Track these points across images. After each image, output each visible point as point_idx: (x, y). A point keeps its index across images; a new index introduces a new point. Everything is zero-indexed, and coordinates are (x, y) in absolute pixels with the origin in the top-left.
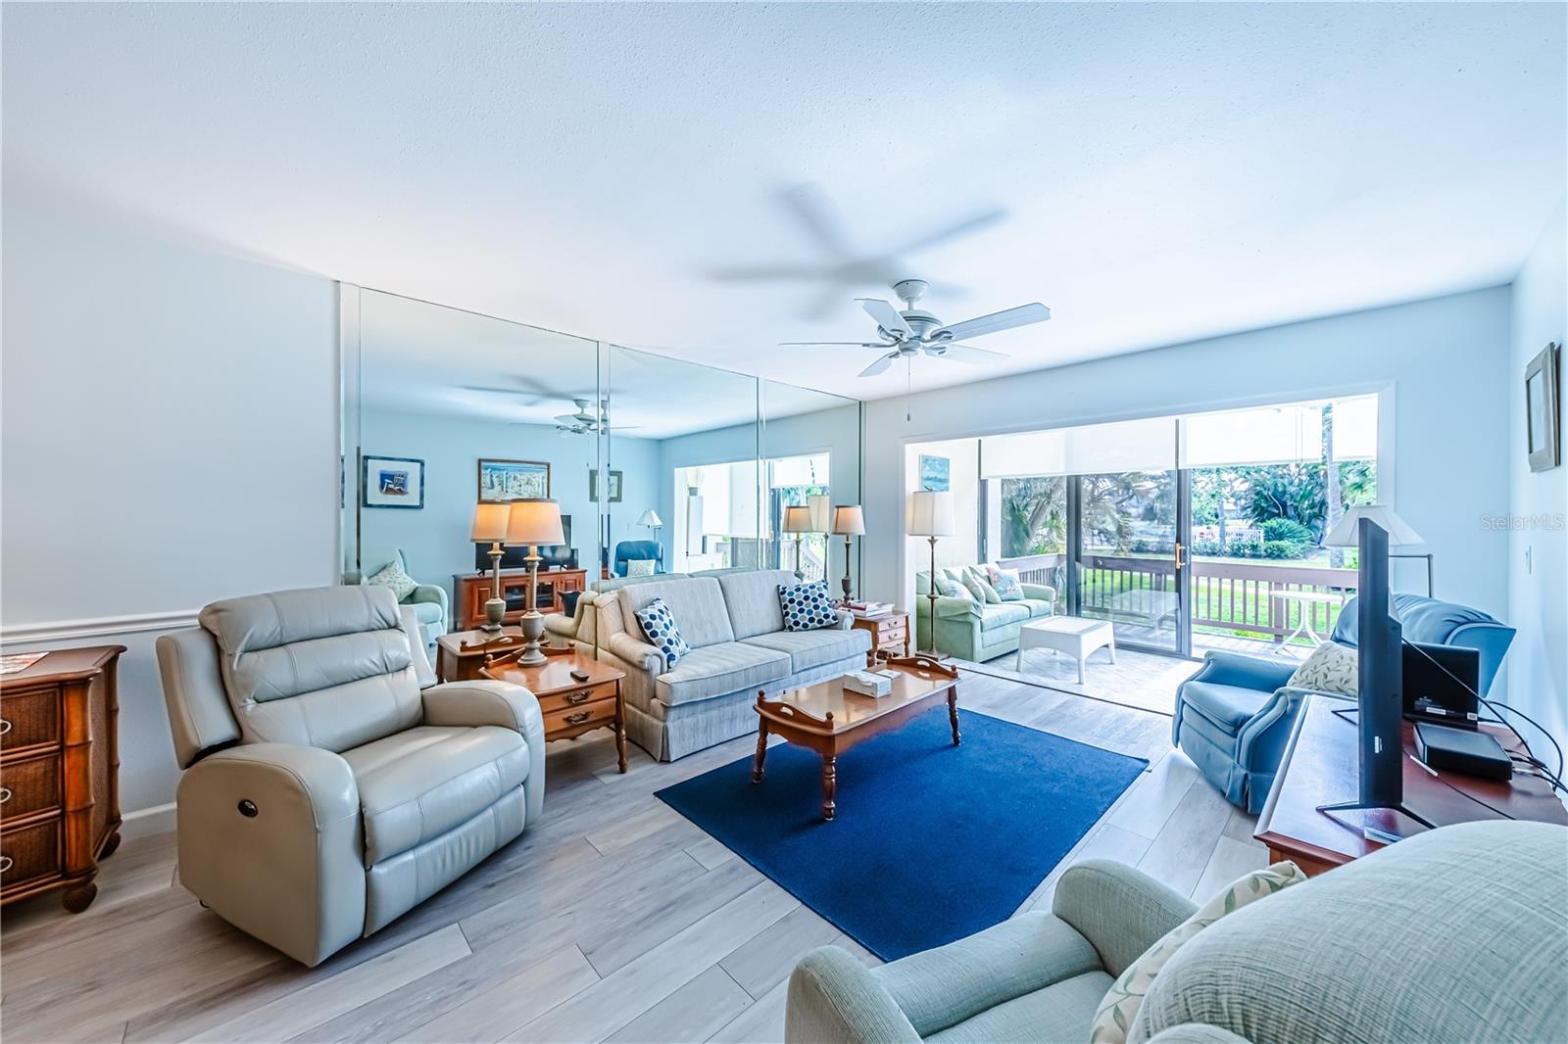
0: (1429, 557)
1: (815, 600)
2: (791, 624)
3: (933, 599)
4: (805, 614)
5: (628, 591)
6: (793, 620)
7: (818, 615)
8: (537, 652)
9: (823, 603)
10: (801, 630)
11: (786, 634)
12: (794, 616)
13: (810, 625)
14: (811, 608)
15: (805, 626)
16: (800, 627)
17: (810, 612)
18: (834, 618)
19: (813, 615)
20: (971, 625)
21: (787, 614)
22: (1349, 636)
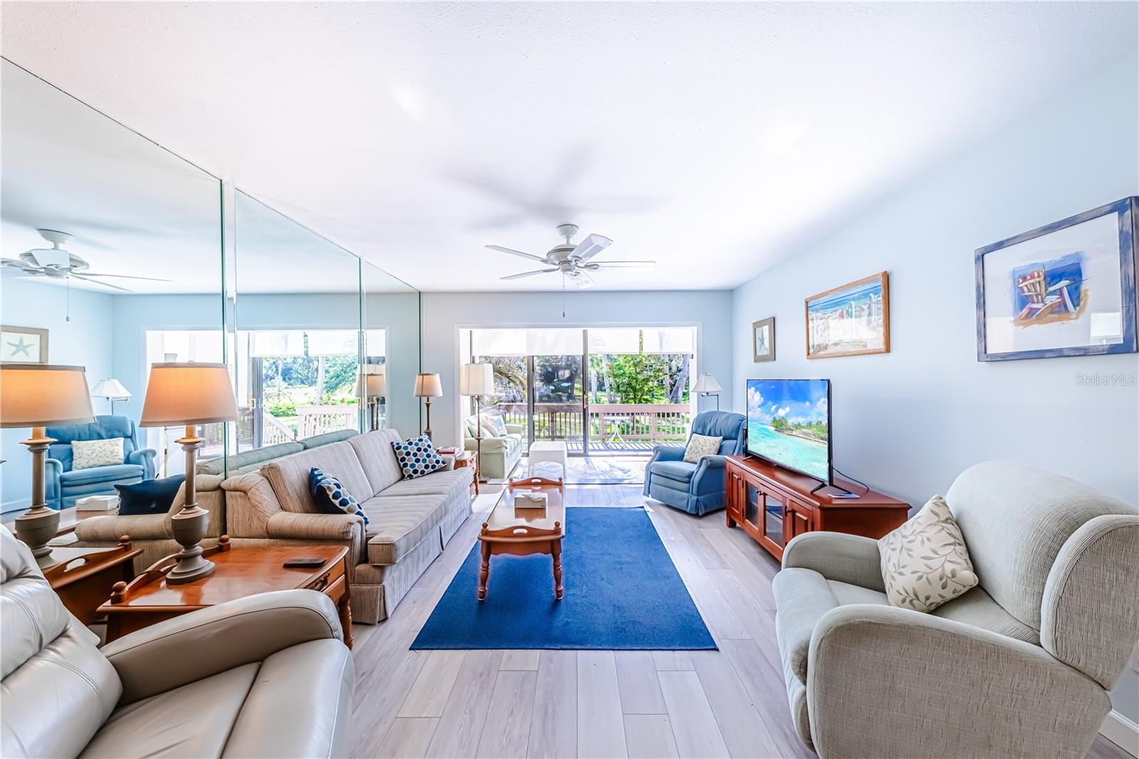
0: (718, 395)
1: (426, 450)
2: (411, 473)
3: (479, 440)
4: (421, 462)
5: (281, 465)
6: (412, 470)
7: (430, 462)
8: (200, 558)
9: (432, 451)
10: (419, 477)
11: (407, 482)
12: (413, 466)
13: (426, 471)
14: (425, 457)
15: (422, 472)
16: (419, 474)
17: (424, 461)
18: (443, 463)
19: (427, 463)
20: (503, 454)
21: (405, 465)
22: (700, 430)
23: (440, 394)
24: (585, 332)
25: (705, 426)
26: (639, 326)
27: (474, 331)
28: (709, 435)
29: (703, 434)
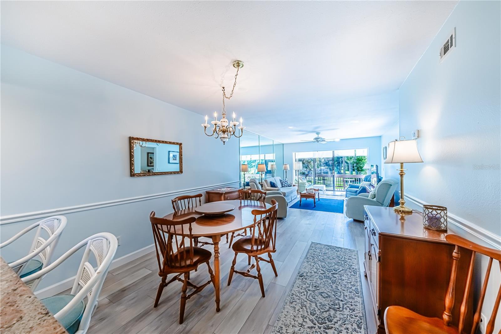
1: (287, 182)
7: (288, 184)
13: (287, 186)
18: (291, 185)
22: (366, 180)
23: (289, 169)
24: (333, 152)
25: (367, 179)
26: (355, 149)
27: (296, 153)
28: (368, 181)
29: (366, 181)
